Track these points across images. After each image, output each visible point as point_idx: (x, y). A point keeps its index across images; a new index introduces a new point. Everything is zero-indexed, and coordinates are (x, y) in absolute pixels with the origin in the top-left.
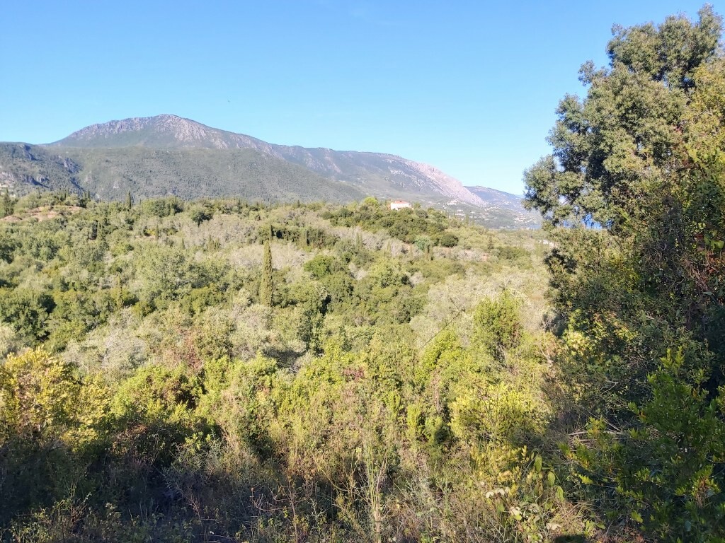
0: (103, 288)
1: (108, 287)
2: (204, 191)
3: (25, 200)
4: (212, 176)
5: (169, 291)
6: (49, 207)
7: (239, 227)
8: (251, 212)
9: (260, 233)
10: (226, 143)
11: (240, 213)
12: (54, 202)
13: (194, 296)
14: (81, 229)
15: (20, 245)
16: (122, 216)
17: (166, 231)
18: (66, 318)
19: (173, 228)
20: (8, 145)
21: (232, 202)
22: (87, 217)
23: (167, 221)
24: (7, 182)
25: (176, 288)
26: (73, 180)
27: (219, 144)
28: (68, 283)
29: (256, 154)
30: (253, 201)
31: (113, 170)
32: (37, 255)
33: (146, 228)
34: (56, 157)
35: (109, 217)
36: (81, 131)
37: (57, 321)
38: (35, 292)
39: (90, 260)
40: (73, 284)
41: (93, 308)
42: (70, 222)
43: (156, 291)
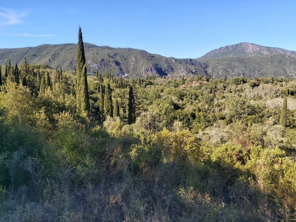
0: (213, 112)
1: (215, 112)
2: (256, 74)
3: (189, 79)
4: (261, 67)
5: (238, 115)
6: (196, 81)
7: (272, 90)
8: (278, 83)
9: (282, 93)
10: (269, 52)
11: (273, 83)
12: (198, 80)
13: (248, 119)
14: (206, 90)
15: (186, 95)
16: (222, 84)
17: (238, 91)
18: (199, 122)
19: (242, 90)
20: (185, 59)
21: (269, 78)
22: (209, 85)
23: (239, 87)
24: (184, 73)
25: (241, 114)
26: (205, 71)
27: (265, 53)
28: (201, 109)
29: (283, 56)
30: (280, 78)
31: (220, 67)
32: (191, 99)
33: (231, 89)
34: (200, 63)
35: (217, 85)
36: (209, 53)
37: (196, 123)
38: (190, 111)
39: (209, 101)
40: (202, 109)
41: (208, 119)
42: (203, 87)
43: (232, 115)
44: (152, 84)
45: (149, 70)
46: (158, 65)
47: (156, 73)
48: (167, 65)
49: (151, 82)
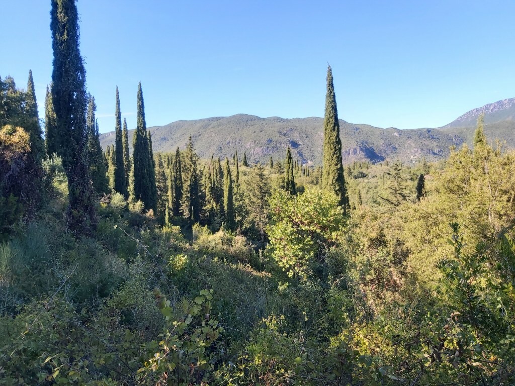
24: (416, 154)
34: (448, 135)
36: (464, 115)
44: (365, 176)
45: (351, 153)
46: (366, 143)
47: (363, 156)
48: (383, 142)
49: (362, 173)
